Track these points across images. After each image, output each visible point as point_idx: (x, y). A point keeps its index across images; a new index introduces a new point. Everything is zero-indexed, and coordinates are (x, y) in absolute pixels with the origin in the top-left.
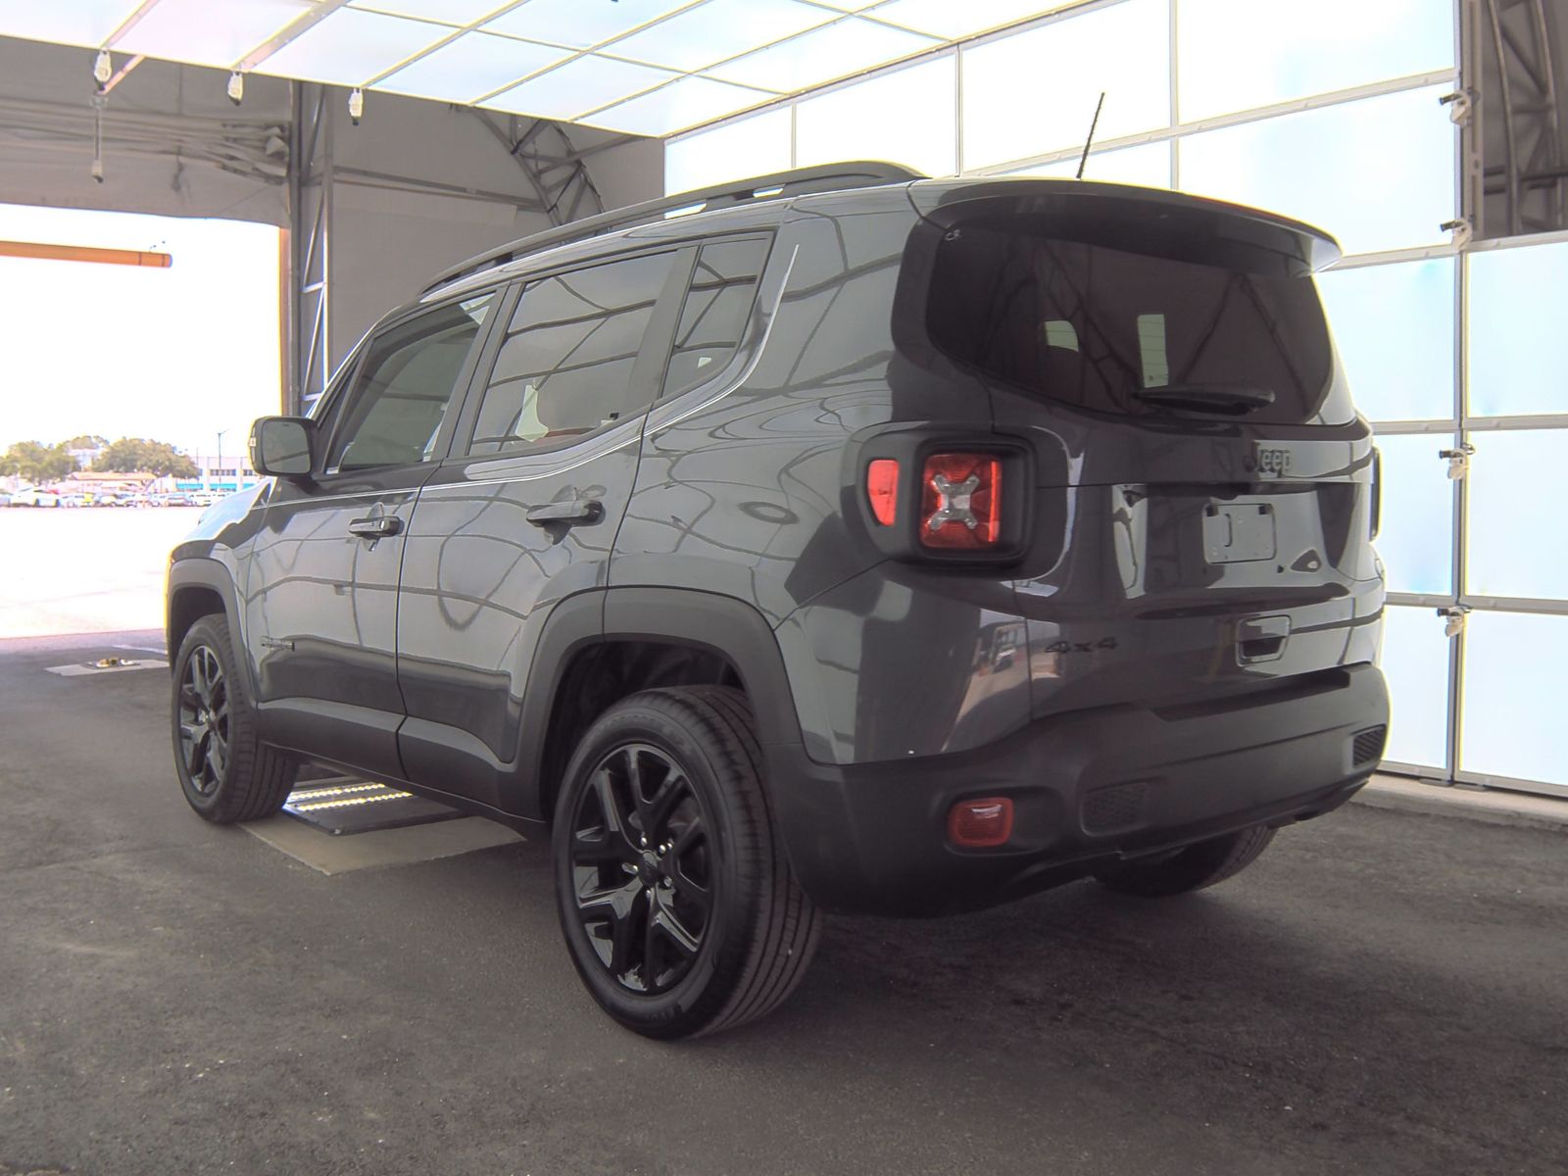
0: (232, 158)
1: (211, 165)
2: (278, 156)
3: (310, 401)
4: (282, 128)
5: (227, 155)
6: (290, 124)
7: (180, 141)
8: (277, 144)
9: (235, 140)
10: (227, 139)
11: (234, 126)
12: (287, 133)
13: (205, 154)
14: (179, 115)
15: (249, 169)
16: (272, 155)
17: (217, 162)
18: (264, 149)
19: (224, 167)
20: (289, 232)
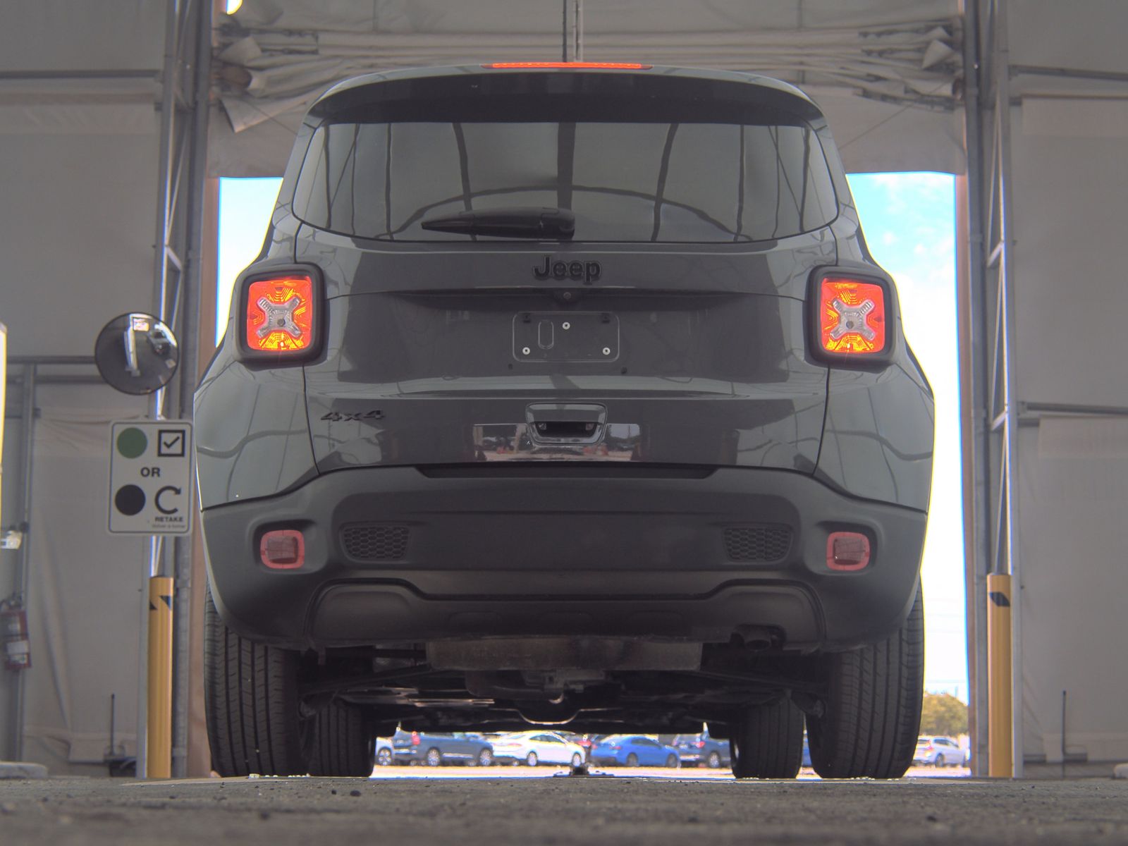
0: (878, 79)
1: (847, 93)
2: (941, 69)
3: (998, 427)
4: (949, 29)
5: (869, 75)
6: (962, 18)
7: (801, 63)
8: (938, 50)
9: (881, 54)
10: (869, 53)
11: (879, 34)
12: (959, 35)
13: (841, 79)
14: (800, 27)
15: (899, 93)
16: (931, 69)
17: (854, 87)
18: (921, 61)
19: (866, 94)
20: (966, 177)
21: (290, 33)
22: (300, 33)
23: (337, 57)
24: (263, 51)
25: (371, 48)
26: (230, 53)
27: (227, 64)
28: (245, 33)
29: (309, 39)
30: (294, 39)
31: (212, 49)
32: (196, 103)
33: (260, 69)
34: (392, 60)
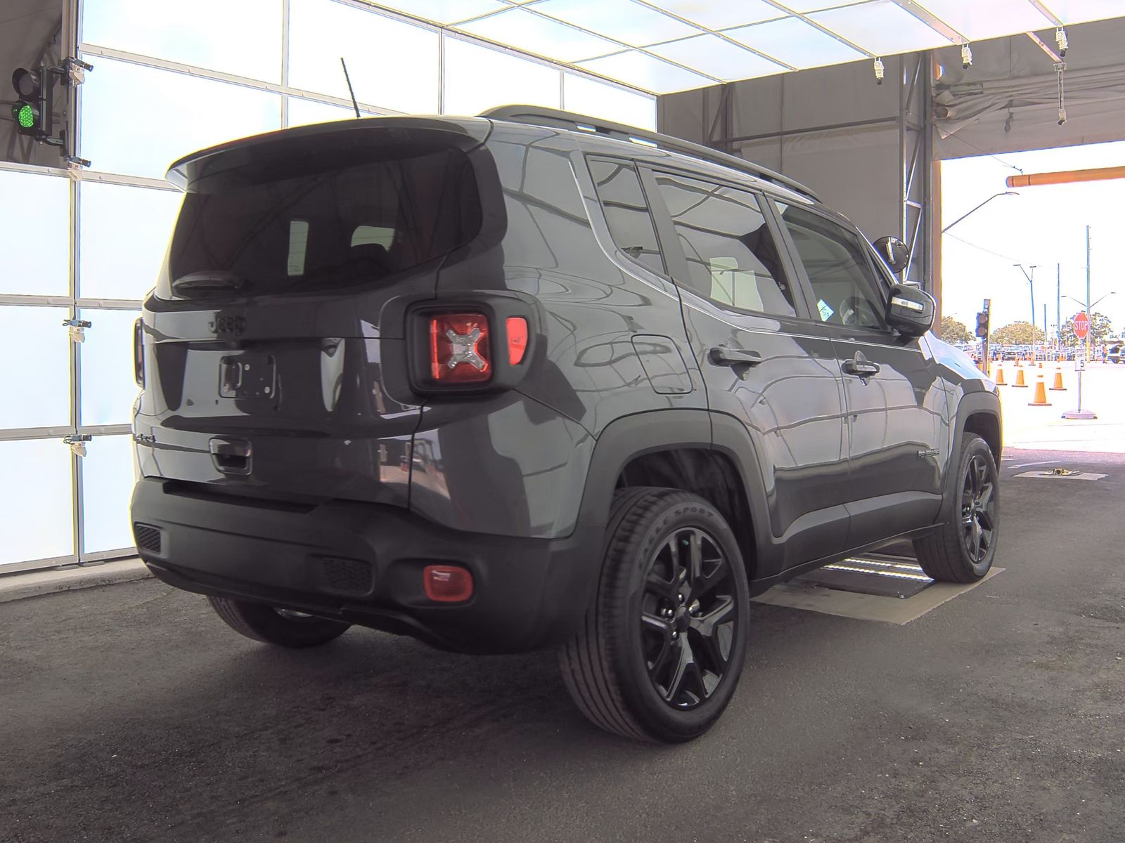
21: (969, 84)
22: (974, 84)
23: (992, 94)
24: (954, 95)
25: (1009, 87)
26: (938, 99)
27: (938, 105)
28: (948, 87)
29: (979, 86)
30: (971, 87)
31: (932, 97)
32: (925, 126)
33: (951, 106)
34: (1020, 92)
